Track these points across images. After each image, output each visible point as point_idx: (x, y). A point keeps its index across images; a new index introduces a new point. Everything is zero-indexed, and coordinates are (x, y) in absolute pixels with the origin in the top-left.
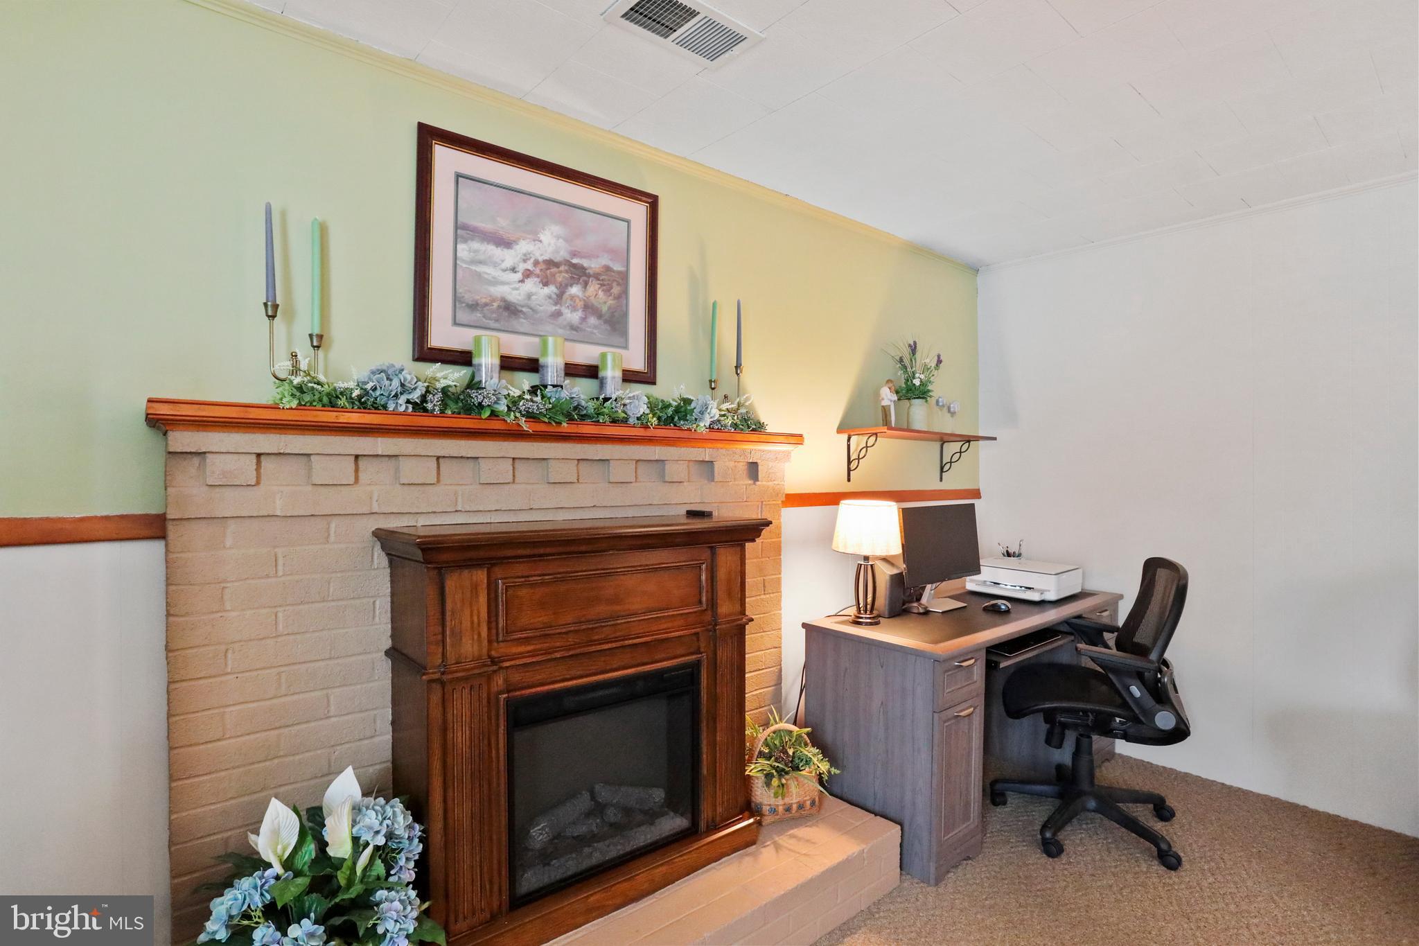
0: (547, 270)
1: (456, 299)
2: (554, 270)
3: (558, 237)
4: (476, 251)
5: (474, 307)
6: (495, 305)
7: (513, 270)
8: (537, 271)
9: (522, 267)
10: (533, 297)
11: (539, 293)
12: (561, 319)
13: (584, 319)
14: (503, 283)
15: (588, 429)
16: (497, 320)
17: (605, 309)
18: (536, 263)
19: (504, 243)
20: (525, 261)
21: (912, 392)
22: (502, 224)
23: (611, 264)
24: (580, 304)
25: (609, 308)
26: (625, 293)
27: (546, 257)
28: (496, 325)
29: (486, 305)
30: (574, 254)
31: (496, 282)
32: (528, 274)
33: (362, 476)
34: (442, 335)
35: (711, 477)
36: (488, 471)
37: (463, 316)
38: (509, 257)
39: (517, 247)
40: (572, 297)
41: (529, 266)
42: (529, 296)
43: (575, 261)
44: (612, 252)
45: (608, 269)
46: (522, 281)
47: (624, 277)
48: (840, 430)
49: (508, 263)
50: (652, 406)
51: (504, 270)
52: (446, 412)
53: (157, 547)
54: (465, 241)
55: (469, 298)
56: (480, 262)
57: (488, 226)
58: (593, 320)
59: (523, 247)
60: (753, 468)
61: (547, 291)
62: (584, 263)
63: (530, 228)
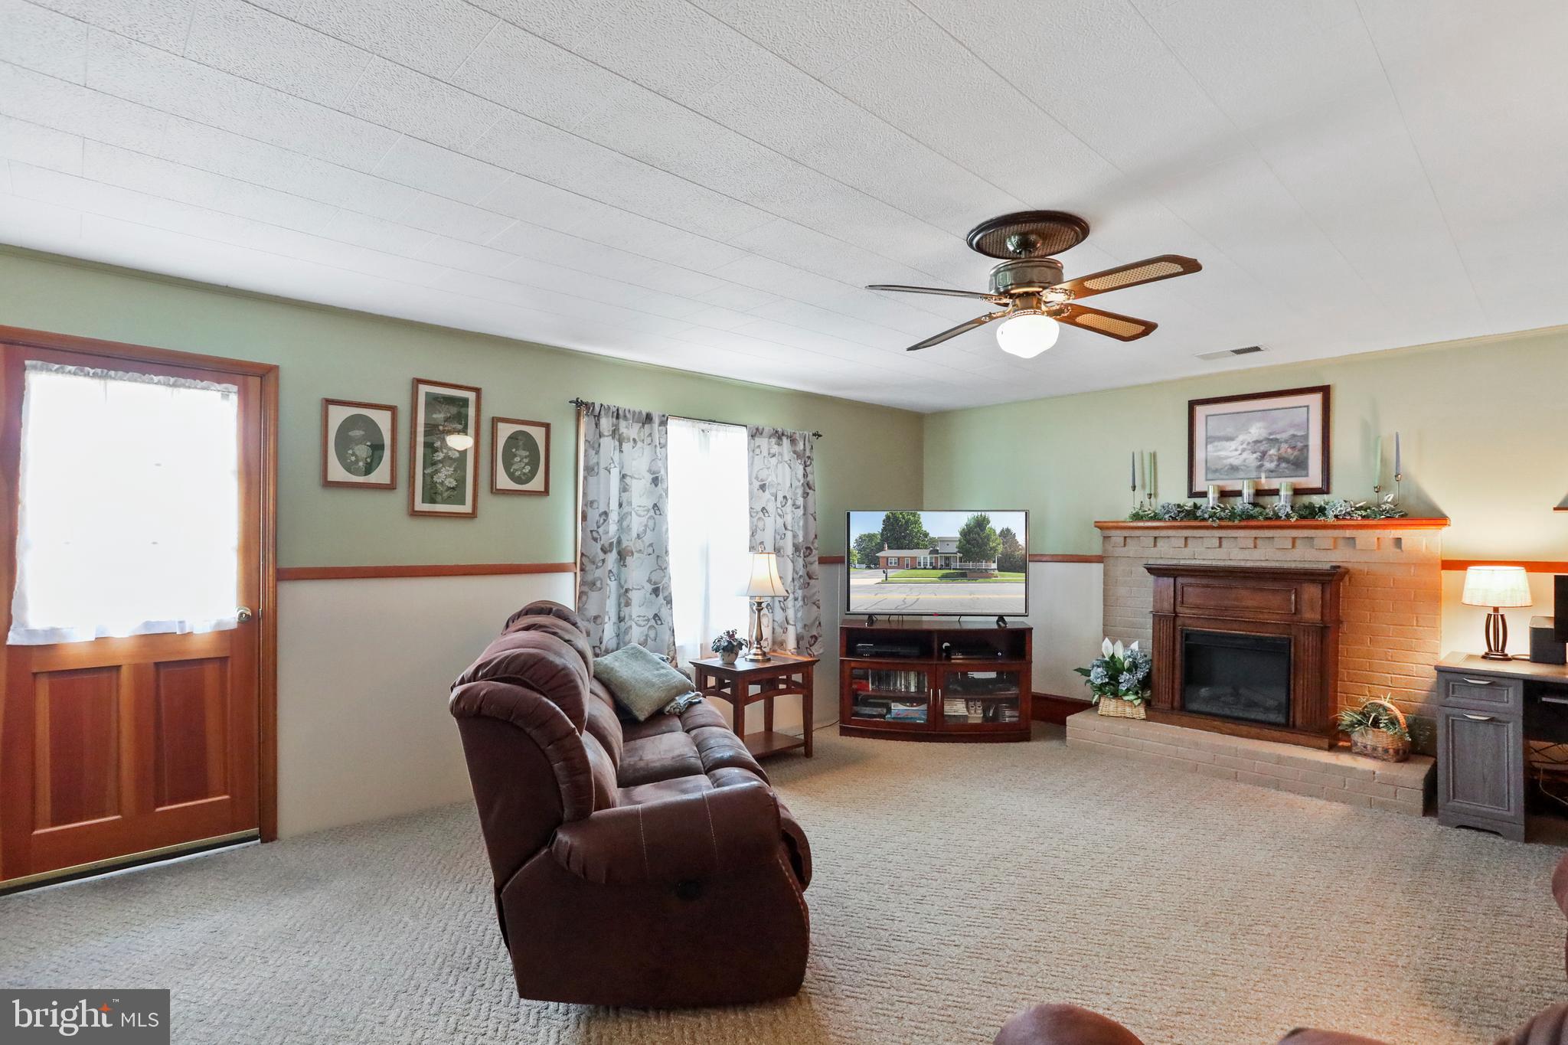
0: (1255, 445)
1: (1207, 469)
2: (1259, 444)
3: (1260, 428)
4: (1217, 446)
5: (1216, 471)
6: (1226, 468)
7: (1236, 450)
8: (1249, 447)
9: (1240, 448)
10: (1247, 461)
11: (1250, 458)
12: (1263, 468)
13: (1278, 465)
14: (1230, 457)
15: (1256, 524)
16: (1227, 475)
17: (1292, 457)
18: (1249, 443)
19: (1231, 439)
20: (1242, 444)
22: (1229, 431)
23: (1295, 433)
24: (1275, 458)
25: (1295, 457)
26: (1307, 446)
27: (1254, 439)
28: (1227, 477)
29: (1222, 469)
30: (1271, 434)
31: (1227, 457)
32: (1244, 450)
33: (1158, 544)
34: (1199, 487)
36: (1208, 543)
37: (1210, 476)
38: (1233, 445)
39: (1238, 439)
40: (1271, 455)
41: (1244, 446)
42: (1245, 460)
43: (1271, 437)
44: (1297, 426)
45: (1294, 436)
46: (1240, 454)
47: (1306, 437)
49: (1234, 447)
50: (1301, 510)
51: (1231, 451)
52: (1198, 515)
53: (1101, 566)
54: (1211, 443)
55: (1213, 467)
56: (1219, 450)
57: (1222, 434)
58: (1284, 465)
59: (1241, 438)
60: (1398, 541)
61: (1255, 455)
62: (1278, 436)
63: (1244, 428)
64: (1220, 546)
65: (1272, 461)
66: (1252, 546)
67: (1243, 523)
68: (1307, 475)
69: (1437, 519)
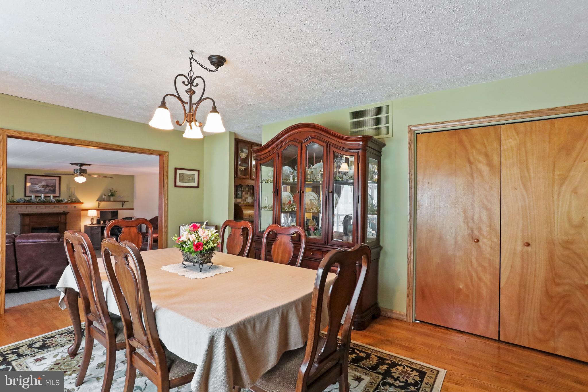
0: (43, 186)
1: (30, 190)
3: (44, 183)
5: (32, 191)
7: (38, 187)
11: (42, 189)
12: (45, 191)
15: (46, 203)
16: (36, 192)
17: (52, 190)
18: (41, 186)
19: (37, 184)
21: (112, 195)
22: (36, 182)
26: (55, 188)
29: (34, 191)
31: (36, 188)
32: (40, 187)
34: (28, 194)
35: (67, 208)
36: (33, 208)
38: (37, 186)
40: (47, 189)
41: (40, 186)
42: (40, 189)
43: (47, 185)
44: (53, 183)
45: (52, 185)
47: (55, 186)
48: (97, 201)
50: (56, 201)
57: (34, 183)
58: (50, 191)
59: (39, 184)
60: (75, 207)
61: (43, 189)
62: (49, 185)
63: (41, 182)
64: (36, 208)
65: (47, 190)
66: (45, 208)
67: (44, 203)
68: (55, 193)
69: (79, 202)
